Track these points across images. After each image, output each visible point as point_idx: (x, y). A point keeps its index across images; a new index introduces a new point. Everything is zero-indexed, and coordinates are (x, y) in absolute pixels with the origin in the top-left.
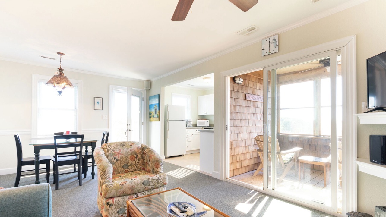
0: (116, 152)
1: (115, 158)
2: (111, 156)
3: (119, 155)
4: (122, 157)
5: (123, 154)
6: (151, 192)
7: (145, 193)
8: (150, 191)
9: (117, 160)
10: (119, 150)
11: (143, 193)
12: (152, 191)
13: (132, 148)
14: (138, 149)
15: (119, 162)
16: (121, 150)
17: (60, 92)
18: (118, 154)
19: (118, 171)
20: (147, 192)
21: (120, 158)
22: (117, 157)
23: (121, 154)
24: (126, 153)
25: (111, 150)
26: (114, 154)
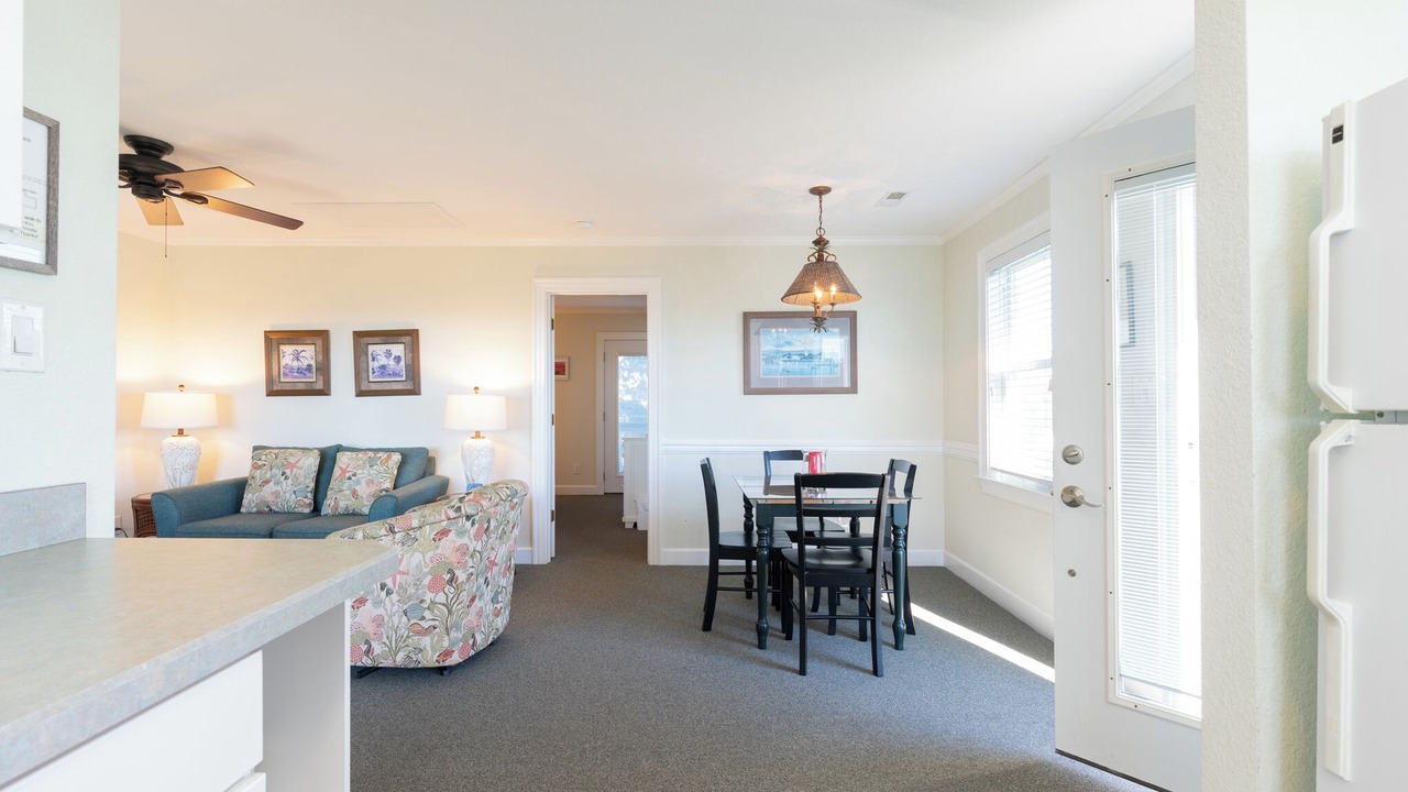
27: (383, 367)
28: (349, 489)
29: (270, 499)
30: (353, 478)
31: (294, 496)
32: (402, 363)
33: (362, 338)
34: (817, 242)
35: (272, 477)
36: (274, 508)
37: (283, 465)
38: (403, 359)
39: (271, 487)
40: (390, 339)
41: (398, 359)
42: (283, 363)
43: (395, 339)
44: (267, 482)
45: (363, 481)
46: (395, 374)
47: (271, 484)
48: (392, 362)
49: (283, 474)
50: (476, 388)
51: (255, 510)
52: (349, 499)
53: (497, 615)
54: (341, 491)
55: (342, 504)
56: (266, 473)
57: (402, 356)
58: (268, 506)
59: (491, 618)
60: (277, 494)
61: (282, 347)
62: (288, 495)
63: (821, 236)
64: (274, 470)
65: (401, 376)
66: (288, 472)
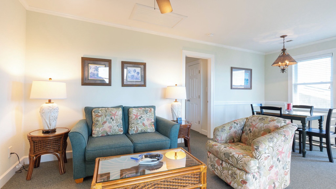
0: (252, 124)
1: (250, 129)
2: (248, 127)
3: (254, 128)
4: (255, 130)
5: (257, 128)
6: (232, 168)
7: (228, 165)
8: (232, 166)
9: (251, 132)
10: (256, 123)
11: (226, 164)
12: (234, 168)
13: (269, 125)
14: (274, 128)
15: (252, 133)
16: (257, 124)
17: (283, 70)
18: (254, 126)
19: (249, 142)
20: (230, 166)
21: (253, 130)
22: (251, 129)
23: (256, 128)
24: (261, 127)
25: (250, 121)
26: (251, 126)
27: (133, 76)
28: (141, 122)
29: (108, 130)
30: (142, 118)
31: (117, 128)
32: (140, 75)
33: (124, 64)
34: (282, 50)
35: (107, 120)
36: (109, 133)
37: (111, 115)
38: (140, 73)
39: (107, 125)
40: (136, 65)
41: (138, 73)
42: (90, 71)
43: (138, 66)
44: (105, 122)
45: (146, 119)
46: (137, 79)
47: (107, 123)
48: (136, 74)
49: (111, 118)
50: (176, 85)
51: (101, 135)
52: (142, 127)
53: (286, 175)
54: (138, 124)
55: (140, 129)
56: (104, 119)
57: (140, 72)
58: (107, 133)
59: (283, 176)
60: (110, 127)
61: (90, 65)
62: (115, 127)
63: (284, 48)
64: (107, 117)
65: (139, 80)
66: (113, 117)
